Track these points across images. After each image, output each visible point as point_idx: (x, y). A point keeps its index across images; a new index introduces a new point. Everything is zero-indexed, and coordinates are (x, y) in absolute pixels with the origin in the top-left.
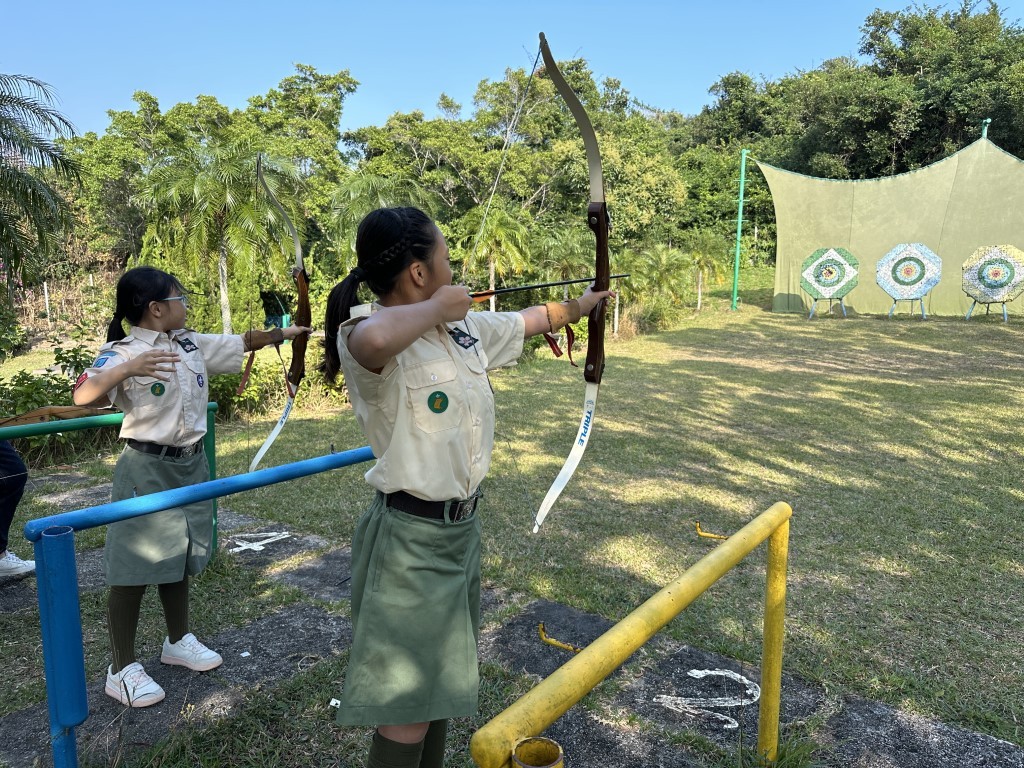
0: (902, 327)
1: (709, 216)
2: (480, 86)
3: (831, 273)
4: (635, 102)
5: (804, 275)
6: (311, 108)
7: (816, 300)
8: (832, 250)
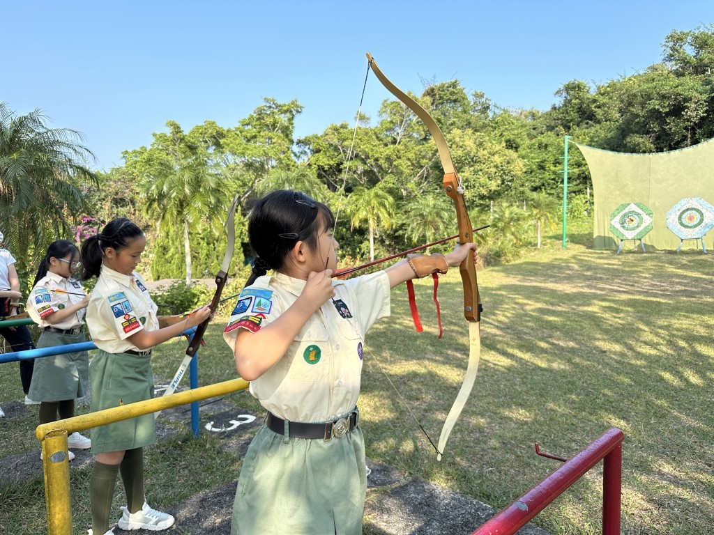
0: (684, 260)
1: (553, 181)
2: (383, 104)
3: (632, 221)
4: (495, 106)
5: (612, 222)
6: (274, 126)
7: (622, 240)
8: (632, 205)
